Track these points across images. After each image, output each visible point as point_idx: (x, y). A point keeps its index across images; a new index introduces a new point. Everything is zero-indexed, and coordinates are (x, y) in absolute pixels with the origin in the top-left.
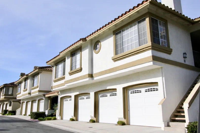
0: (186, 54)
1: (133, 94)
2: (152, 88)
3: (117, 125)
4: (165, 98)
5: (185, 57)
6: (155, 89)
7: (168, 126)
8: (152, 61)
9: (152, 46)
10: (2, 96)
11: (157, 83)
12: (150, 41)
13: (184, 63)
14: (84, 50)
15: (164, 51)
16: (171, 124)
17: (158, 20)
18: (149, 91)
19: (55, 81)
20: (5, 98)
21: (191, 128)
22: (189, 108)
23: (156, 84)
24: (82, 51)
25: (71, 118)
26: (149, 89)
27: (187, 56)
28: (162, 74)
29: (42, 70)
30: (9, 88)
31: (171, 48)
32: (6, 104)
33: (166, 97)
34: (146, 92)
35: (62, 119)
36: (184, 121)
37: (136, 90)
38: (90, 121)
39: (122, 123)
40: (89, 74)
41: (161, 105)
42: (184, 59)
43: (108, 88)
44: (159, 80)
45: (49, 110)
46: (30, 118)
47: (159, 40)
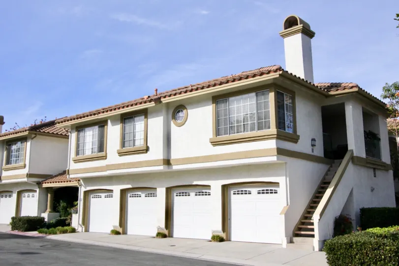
0: (315, 141)
1: (236, 195)
2: (269, 189)
3: (210, 241)
4: (287, 205)
5: (313, 145)
6: (273, 191)
7: (291, 242)
8: (275, 156)
9: (277, 135)
11: (278, 183)
12: (275, 127)
13: (312, 154)
14: (154, 117)
15: (290, 140)
16: (295, 239)
17: (285, 93)
18: (263, 193)
19: (76, 161)
21: (329, 246)
22: (319, 220)
23: (276, 184)
24: (148, 117)
25: (113, 229)
26: (264, 190)
27: (317, 143)
28: (286, 172)
29: (36, 134)
31: (298, 134)
33: (289, 204)
34: (259, 194)
35: (87, 230)
36: (313, 236)
37: (244, 189)
38: (157, 235)
39: (220, 238)
40: (164, 159)
41: (284, 215)
42: (311, 147)
43: (195, 183)
44: (282, 180)
45: (50, 212)
46: (11, 229)
47: (285, 123)
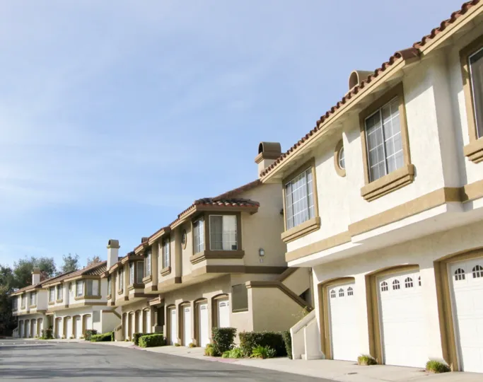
10: (194, 262)
20: (210, 269)
30: (221, 219)
32: (213, 298)
